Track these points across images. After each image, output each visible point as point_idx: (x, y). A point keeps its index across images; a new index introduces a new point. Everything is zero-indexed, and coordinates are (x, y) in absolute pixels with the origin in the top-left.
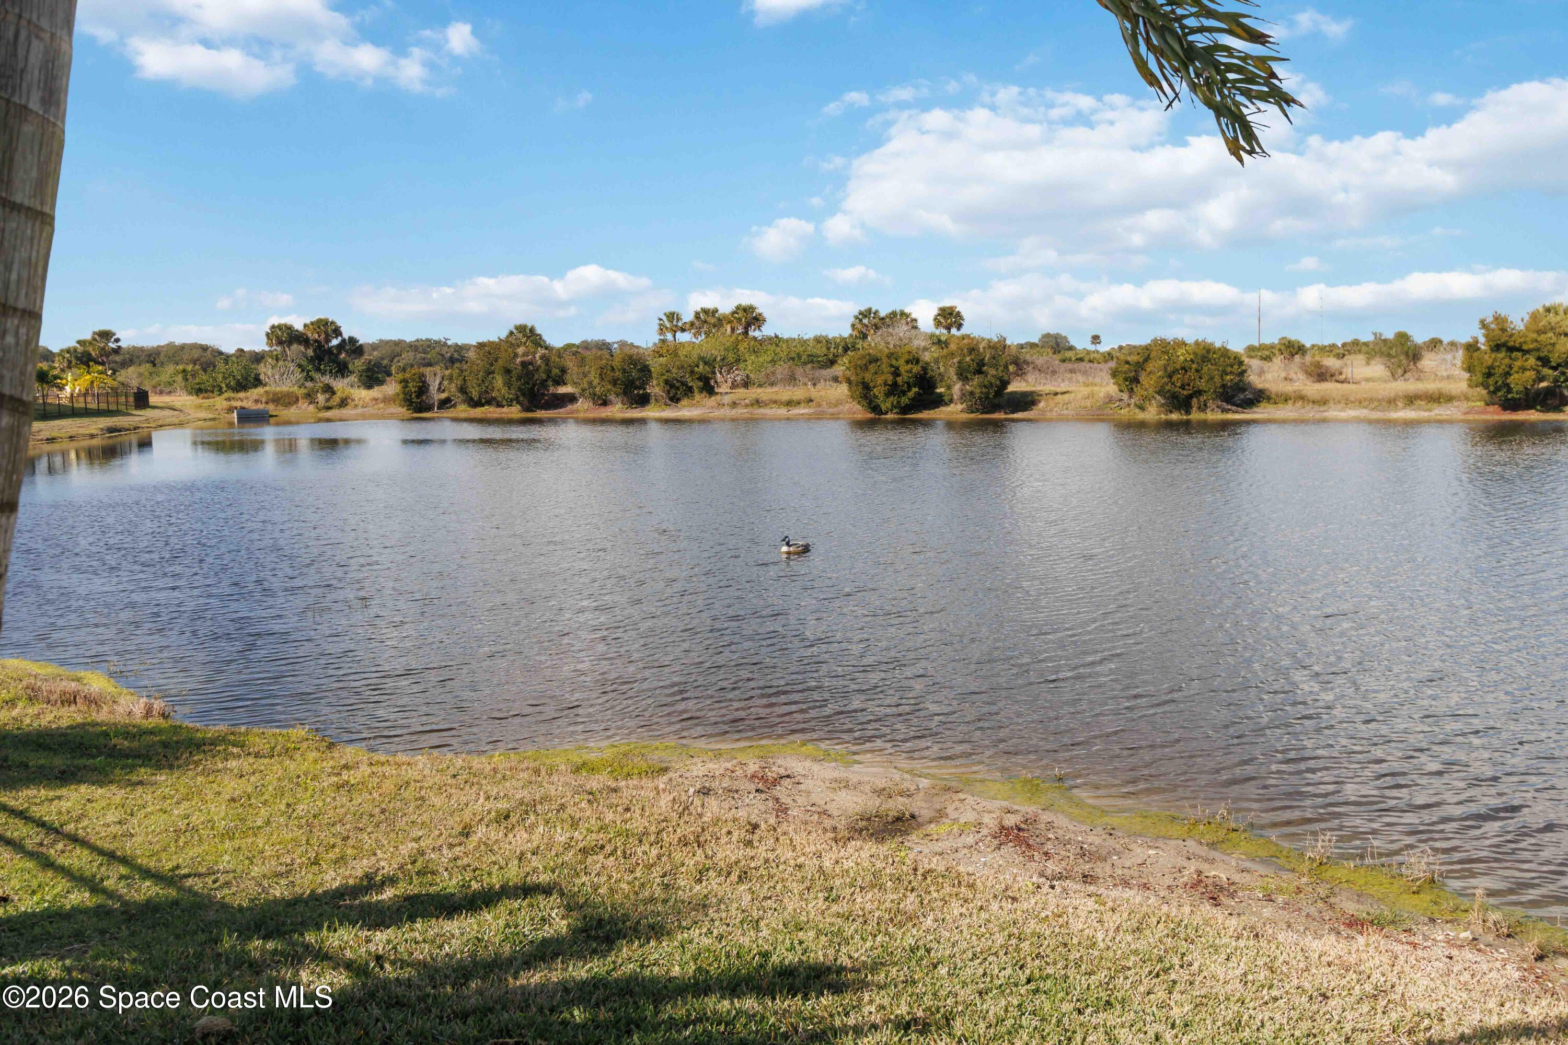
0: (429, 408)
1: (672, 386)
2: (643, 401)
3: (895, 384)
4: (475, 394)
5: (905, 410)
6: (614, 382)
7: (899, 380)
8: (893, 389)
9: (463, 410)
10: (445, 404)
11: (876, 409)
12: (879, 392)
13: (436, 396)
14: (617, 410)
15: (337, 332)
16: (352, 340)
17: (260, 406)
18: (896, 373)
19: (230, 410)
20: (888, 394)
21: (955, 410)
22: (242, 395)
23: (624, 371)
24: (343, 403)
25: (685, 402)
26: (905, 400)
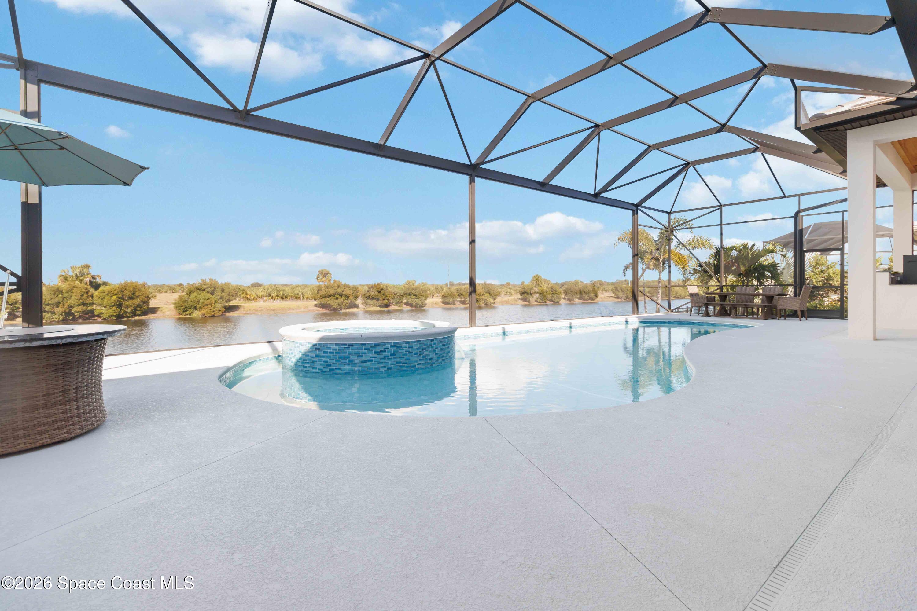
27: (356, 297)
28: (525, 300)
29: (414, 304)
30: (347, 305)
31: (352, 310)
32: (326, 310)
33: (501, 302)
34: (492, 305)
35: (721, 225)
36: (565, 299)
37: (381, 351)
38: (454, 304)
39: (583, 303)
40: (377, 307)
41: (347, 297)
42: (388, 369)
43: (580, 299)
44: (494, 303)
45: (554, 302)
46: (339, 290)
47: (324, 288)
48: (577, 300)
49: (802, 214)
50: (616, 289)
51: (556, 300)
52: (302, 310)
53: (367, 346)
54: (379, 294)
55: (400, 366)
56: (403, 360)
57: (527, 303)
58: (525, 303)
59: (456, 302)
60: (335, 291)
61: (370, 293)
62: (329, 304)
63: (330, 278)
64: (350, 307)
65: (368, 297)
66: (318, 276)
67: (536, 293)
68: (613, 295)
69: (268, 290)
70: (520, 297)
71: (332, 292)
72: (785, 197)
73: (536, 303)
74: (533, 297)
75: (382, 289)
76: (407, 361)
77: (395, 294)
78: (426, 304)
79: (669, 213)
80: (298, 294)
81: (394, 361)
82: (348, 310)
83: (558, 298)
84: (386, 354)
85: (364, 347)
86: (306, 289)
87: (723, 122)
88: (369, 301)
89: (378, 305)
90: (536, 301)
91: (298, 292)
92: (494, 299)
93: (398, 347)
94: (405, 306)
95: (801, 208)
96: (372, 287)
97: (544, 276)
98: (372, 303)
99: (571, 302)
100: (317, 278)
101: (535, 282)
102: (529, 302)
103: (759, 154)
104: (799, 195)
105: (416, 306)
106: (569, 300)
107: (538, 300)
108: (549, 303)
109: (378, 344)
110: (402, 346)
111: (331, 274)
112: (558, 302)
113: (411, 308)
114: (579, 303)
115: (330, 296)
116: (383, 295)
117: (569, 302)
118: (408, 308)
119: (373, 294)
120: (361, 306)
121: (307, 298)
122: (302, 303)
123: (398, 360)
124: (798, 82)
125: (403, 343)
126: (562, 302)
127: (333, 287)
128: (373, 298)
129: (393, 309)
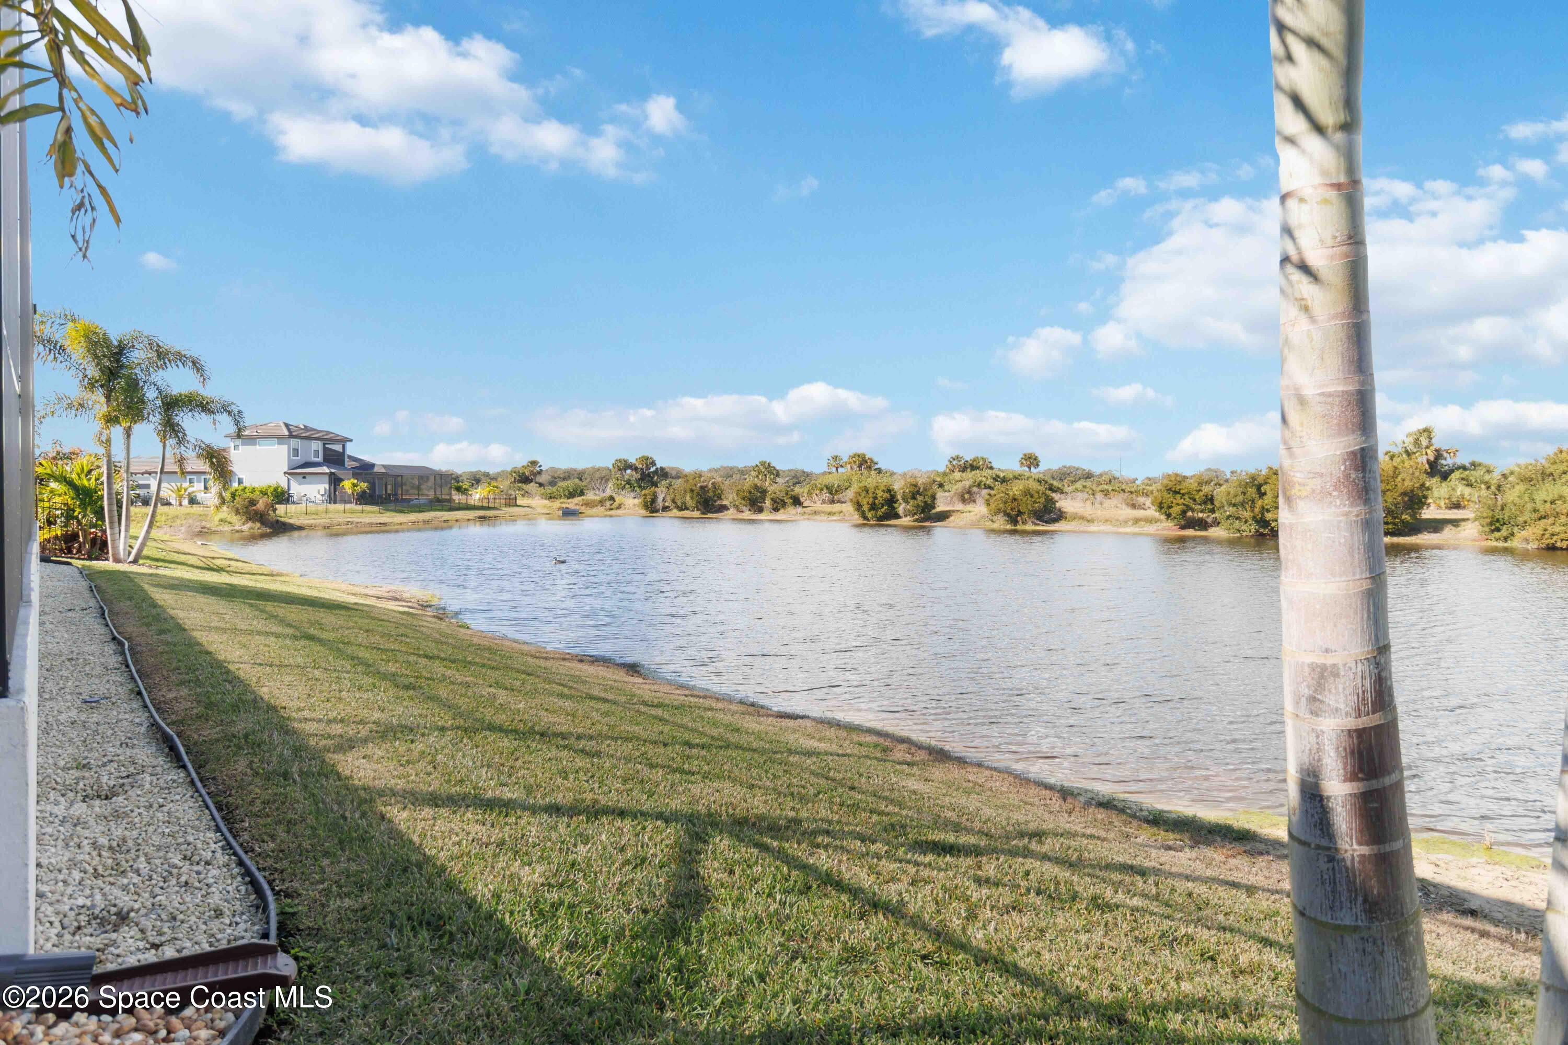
0: (657, 511)
1: (775, 502)
2: (761, 510)
3: (874, 503)
4: (679, 504)
5: (881, 519)
6: (743, 498)
7: (877, 501)
8: (873, 507)
9: (675, 512)
10: (665, 509)
11: (865, 518)
12: (866, 508)
13: (660, 503)
14: (747, 514)
15: (653, 463)
16: (662, 469)
17: (577, 507)
18: (875, 498)
19: (560, 509)
20: (870, 510)
21: (906, 521)
22: (570, 500)
23: (750, 492)
24: (619, 507)
25: (782, 511)
26: (880, 513)
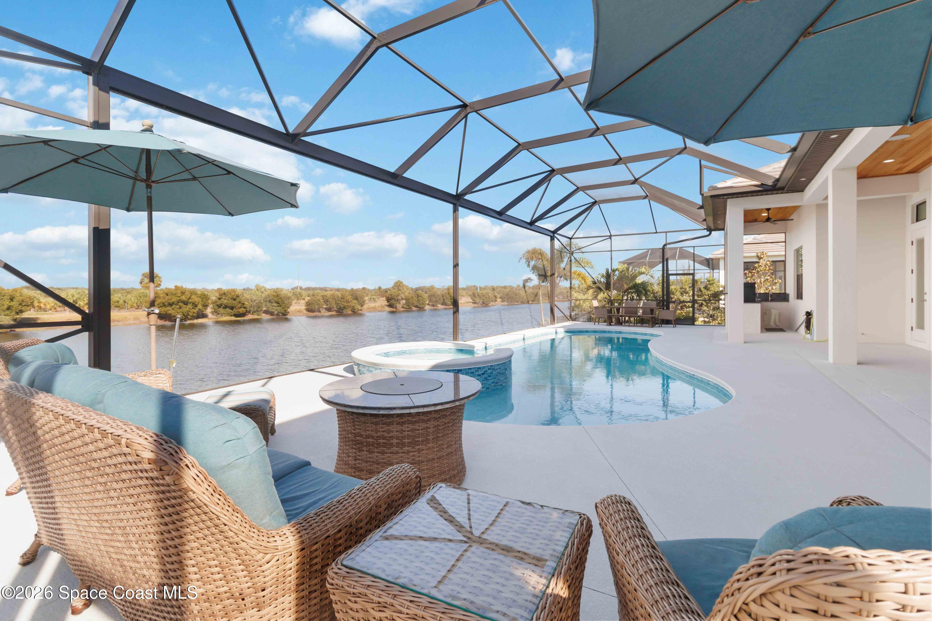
27: (206, 306)
28: (390, 306)
29: (276, 312)
30: (194, 315)
31: (200, 321)
32: (165, 321)
33: (368, 308)
34: (360, 312)
35: (611, 251)
36: (428, 304)
37: (483, 374)
38: (320, 312)
39: (445, 309)
40: (231, 316)
41: (195, 305)
42: (487, 388)
43: (442, 304)
44: (361, 310)
45: (420, 308)
46: (183, 298)
47: (163, 295)
48: (440, 306)
49: (668, 246)
50: (474, 295)
51: (421, 306)
52: (132, 322)
53: (472, 370)
54: (234, 302)
55: (494, 386)
56: (496, 380)
57: (394, 310)
58: (391, 309)
59: (321, 309)
60: (179, 299)
61: (223, 300)
62: (171, 314)
63: (159, 283)
64: (198, 317)
65: (219, 306)
66: (142, 279)
67: (403, 299)
68: (471, 301)
69: (73, 296)
70: (387, 304)
71: (174, 299)
72: (656, 233)
73: (402, 309)
74: (400, 303)
75: (238, 296)
76: (498, 381)
77: (251, 301)
78: (288, 313)
79: (570, 239)
80: (118, 302)
81: (490, 382)
82: (195, 321)
83: (423, 304)
84: (486, 376)
85: (470, 371)
86: (129, 296)
87: (637, 177)
88: (221, 310)
89: (232, 314)
90: (403, 307)
91: (118, 299)
92: (362, 306)
93: (493, 369)
94: (264, 315)
95: (668, 242)
96: (224, 294)
97: (405, 283)
98: (225, 312)
99: (435, 308)
100: (141, 283)
101: (397, 288)
102: (396, 308)
103: (646, 201)
104: (666, 232)
105: (277, 315)
106: (433, 306)
107: (405, 306)
108: (414, 309)
109: (480, 368)
110: (495, 368)
111: (160, 278)
112: (423, 308)
113: (271, 317)
114: (442, 309)
115: (171, 305)
116: (240, 302)
117: (433, 308)
118: (268, 317)
119: (226, 301)
120: (210, 315)
121: (132, 307)
122: (128, 313)
123: (493, 380)
124: (703, 162)
125: (495, 366)
126: (427, 307)
127: (176, 294)
128: (226, 307)
129: (251, 318)
